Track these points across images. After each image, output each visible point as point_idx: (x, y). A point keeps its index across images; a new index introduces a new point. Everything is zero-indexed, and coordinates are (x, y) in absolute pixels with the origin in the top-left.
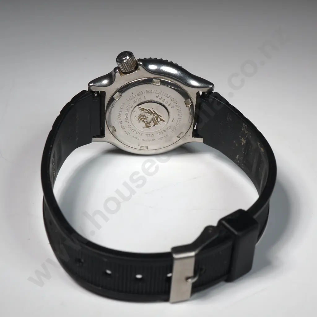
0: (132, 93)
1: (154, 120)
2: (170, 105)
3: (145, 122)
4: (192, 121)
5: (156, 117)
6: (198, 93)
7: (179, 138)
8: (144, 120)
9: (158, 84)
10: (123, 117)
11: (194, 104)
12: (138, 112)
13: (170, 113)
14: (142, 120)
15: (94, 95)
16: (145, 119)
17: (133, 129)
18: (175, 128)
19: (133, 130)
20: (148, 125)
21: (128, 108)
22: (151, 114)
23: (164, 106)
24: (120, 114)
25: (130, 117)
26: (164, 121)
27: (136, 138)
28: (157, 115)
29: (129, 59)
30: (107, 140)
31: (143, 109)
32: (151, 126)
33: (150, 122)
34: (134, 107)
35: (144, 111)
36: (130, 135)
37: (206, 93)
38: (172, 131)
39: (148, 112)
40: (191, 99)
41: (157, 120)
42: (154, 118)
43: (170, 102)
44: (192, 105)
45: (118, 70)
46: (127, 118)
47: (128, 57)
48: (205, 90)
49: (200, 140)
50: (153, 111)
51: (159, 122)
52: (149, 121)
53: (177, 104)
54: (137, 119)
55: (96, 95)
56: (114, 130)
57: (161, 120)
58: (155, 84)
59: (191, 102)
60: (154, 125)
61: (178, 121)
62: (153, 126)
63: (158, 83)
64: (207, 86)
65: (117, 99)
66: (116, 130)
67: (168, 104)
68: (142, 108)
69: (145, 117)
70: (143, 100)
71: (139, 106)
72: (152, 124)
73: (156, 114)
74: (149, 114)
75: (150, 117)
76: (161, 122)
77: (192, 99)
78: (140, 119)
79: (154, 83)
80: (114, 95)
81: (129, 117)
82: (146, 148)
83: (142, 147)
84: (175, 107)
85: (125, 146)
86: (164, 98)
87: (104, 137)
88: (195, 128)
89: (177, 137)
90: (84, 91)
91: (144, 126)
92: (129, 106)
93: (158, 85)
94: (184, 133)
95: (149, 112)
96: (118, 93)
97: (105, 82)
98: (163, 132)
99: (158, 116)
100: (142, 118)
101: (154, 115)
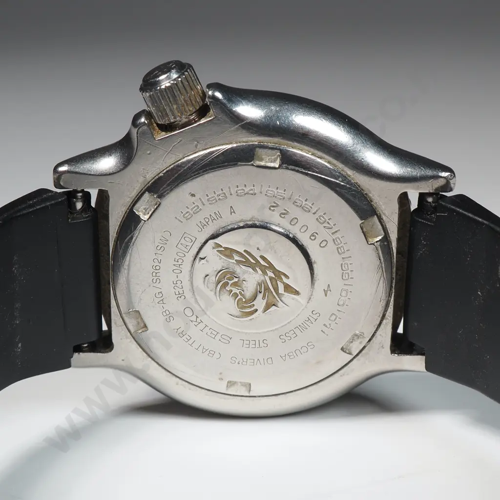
0: (193, 195)
1: (265, 290)
2: (313, 236)
3: (236, 295)
4: (390, 296)
5: (271, 278)
6: (404, 199)
7: (350, 354)
8: (235, 290)
9: (272, 165)
10: (167, 277)
11: (394, 236)
12: (213, 261)
13: (315, 266)
14: (228, 288)
15: (72, 206)
16: (235, 284)
17: (198, 320)
18: (333, 317)
19: (201, 326)
20: (246, 308)
21: (180, 246)
22: (254, 270)
23: (294, 241)
24: (156, 269)
25: (187, 277)
26: (297, 293)
27: (212, 353)
28: (275, 271)
29: (178, 77)
30: (119, 362)
31: (228, 253)
32: (256, 310)
33: (254, 297)
34: (200, 245)
35: (231, 257)
36: (191, 342)
37: (430, 200)
38: (325, 329)
39: (247, 263)
40: (380, 219)
41: (276, 290)
42: (265, 282)
43: (313, 226)
44: (386, 239)
45: (146, 119)
46: (179, 282)
47: (174, 75)
48: (427, 187)
49: (415, 363)
50: (263, 257)
51: (283, 299)
52: (248, 294)
53: (338, 235)
54: (213, 286)
55: (79, 205)
56: (142, 325)
57: (288, 288)
58: (262, 163)
59: (380, 227)
60: (268, 307)
61: (344, 294)
62: (265, 310)
63: (274, 161)
64: (429, 172)
65: (147, 217)
66: (145, 326)
67: (308, 234)
68: (226, 248)
69: (236, 280)
70: (227, 220)
71: (217, 241)
72: (260, 303)
73: (271, 267)
74: (251, 270)
75: (251, 279)
76: (288, 297)
77: (384, 218)
78: (219, 286)
79: (261, 160)
80: (134, 205)
81: (185, 276)
82: (244, 388)
83: (231, 384)
84: (331, 243)
85: (180, 381)
86: (295, 212)
87: (111, 351)
88: (400, 330)
89: (342, 349)
90: (41, 192)
91: (234, 309)
92: (183, 241)
93: (274, 168)
94: (364, 337)
95: (248, 260)
96: (147, 195)
97: (107, 163)
98: (297, 331)
99: (278, 274)
100: (228, 283)
101: (265, 273)
